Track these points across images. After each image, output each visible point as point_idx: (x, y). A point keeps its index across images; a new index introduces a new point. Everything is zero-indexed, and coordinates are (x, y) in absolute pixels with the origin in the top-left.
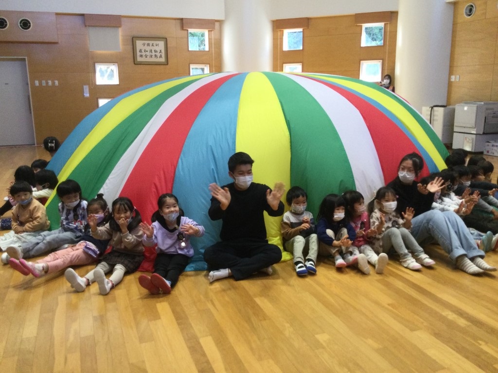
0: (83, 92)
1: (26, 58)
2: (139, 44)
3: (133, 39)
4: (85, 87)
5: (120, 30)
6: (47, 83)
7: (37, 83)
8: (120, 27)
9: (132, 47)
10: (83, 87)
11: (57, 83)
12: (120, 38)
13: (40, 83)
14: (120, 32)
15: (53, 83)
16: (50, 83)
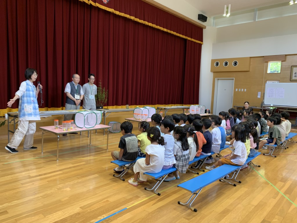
0: (258, 95)
1: (234, 78)
2: (295, 70)
3: (292, 67)
4: (259, 92)
6: (241, 90)
7: (237, 90)
8: (285, 61)
9: (290, 71)
10: (258, 92)
11: (245, 90)
13: (238, 90)
15: (244, 90)
16: (242, 90)
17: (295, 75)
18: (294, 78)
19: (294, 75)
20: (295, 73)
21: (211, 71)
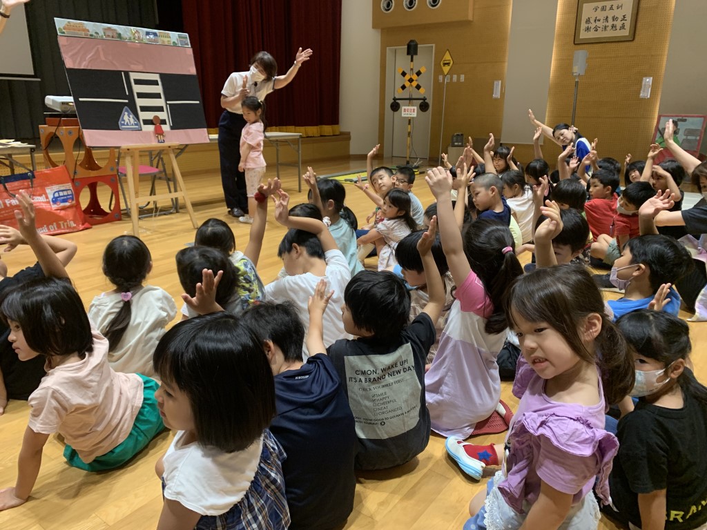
0: (492, 91)
1: (434, 45)
2: (588, 9)
3: (579, 3)
6: (451, 78)
7: (441, 78)
9: (575, 15)
10: (494, 83)
13: (444, 79)
15: (459, 79)
16: (455, 77)
17: (587, 26)
18: (583, 35)
19: (583, 25)
20: (588, 21)
21: (375, 26)
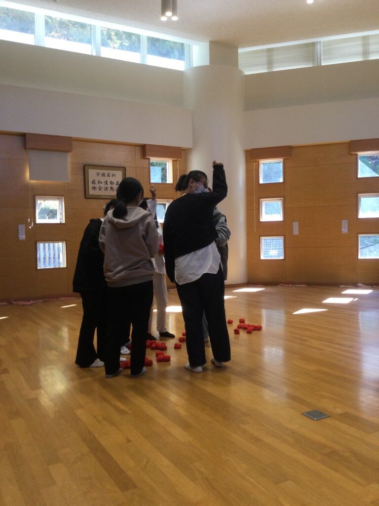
2: (92, 174)
3: (85, 168)
4: (20, 226)
5: (69, 155)
8: (69, 151)
9: (83, 177)
12: (69, 165)
14: (69, 158)
17: (93, 185)
18: (91, 192)
19: (91, 186)
20: (93, 182)
